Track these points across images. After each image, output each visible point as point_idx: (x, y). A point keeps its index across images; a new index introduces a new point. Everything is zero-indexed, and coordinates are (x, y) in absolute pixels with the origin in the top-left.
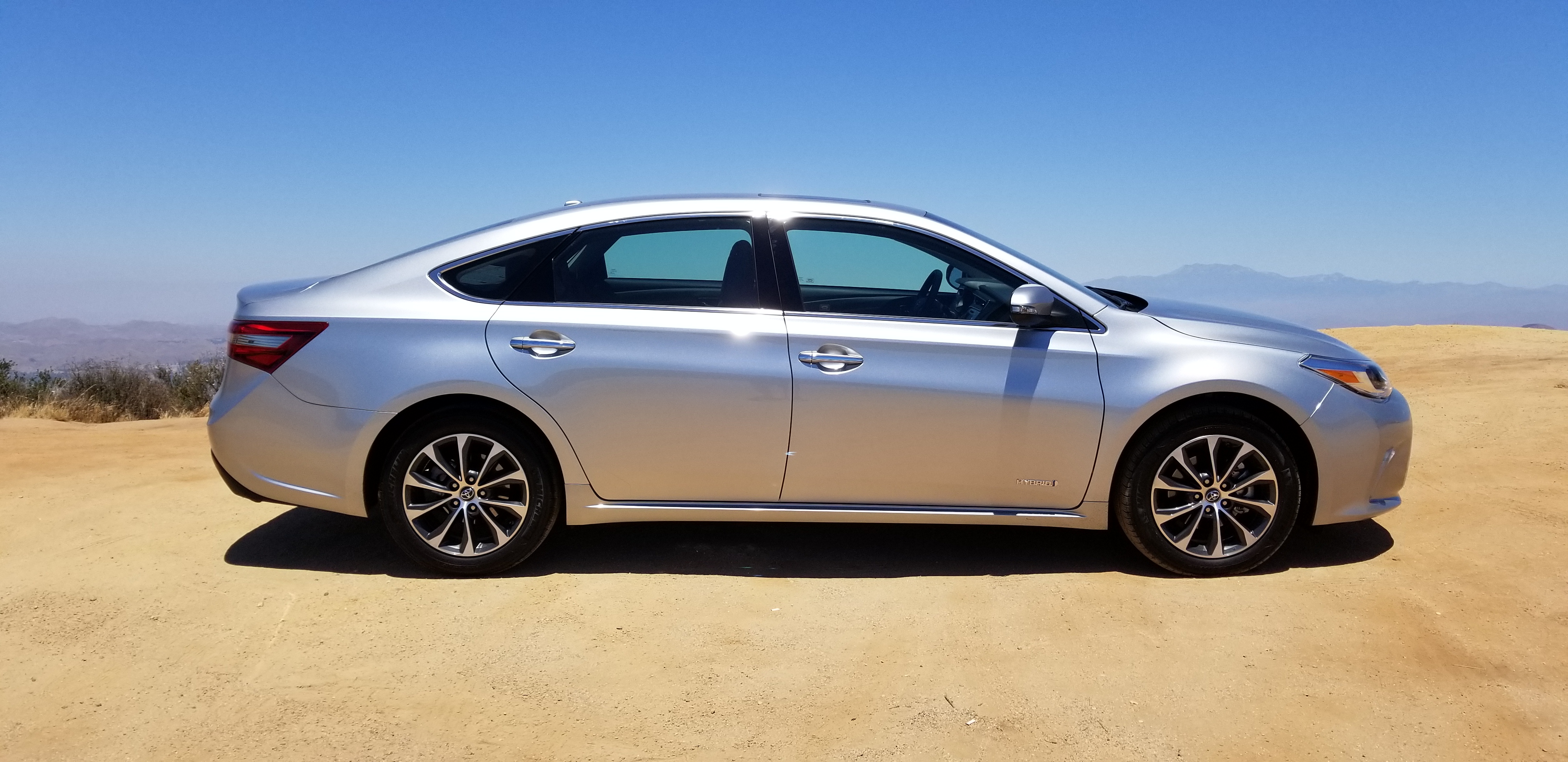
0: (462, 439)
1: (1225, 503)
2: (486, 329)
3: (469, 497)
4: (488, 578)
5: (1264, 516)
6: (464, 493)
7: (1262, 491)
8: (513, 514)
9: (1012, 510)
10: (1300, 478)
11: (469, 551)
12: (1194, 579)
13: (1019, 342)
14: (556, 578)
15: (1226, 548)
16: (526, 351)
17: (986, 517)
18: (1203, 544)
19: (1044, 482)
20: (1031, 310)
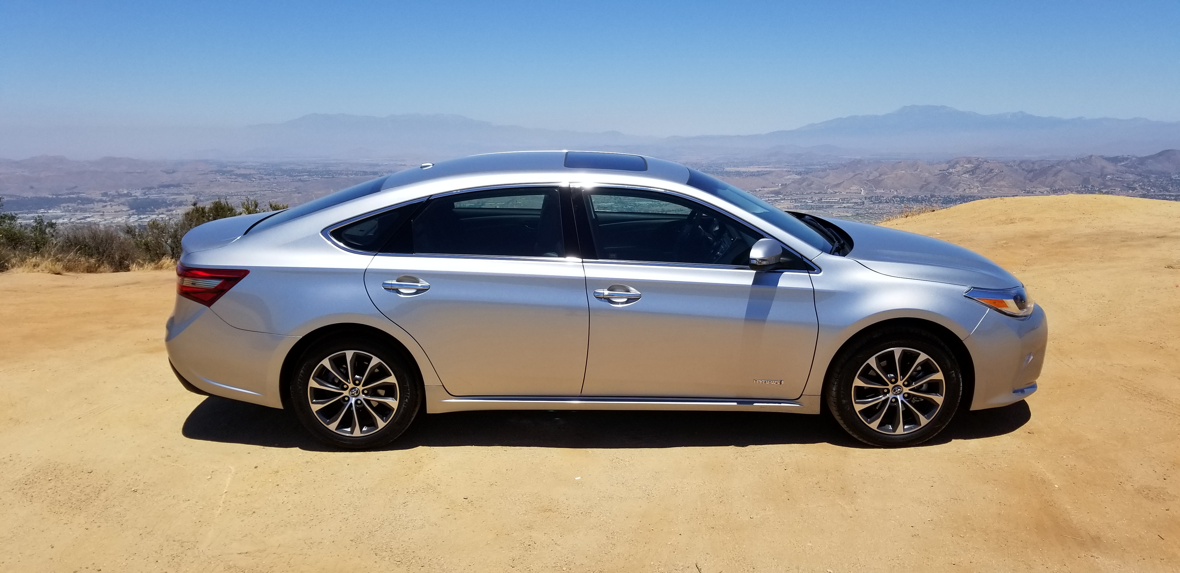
0: (349, 354)
1: (906, 395)
2: (365, 274)
3: (356, 394)
4: (371, 451)
5: (934, 405)
6: (352, 392)
7: (934, 387)
8: (389, 406)
9: (751, 400)
10: (962, 377)
11: (357, 433)
12: (882, 449)
13: (756, 282)
14: (421, 451)
15: (906, 427)
16: (393, 291)
17: (732, 405)
18: (889, 424)
19: (773, 381)
20: (764, 263)
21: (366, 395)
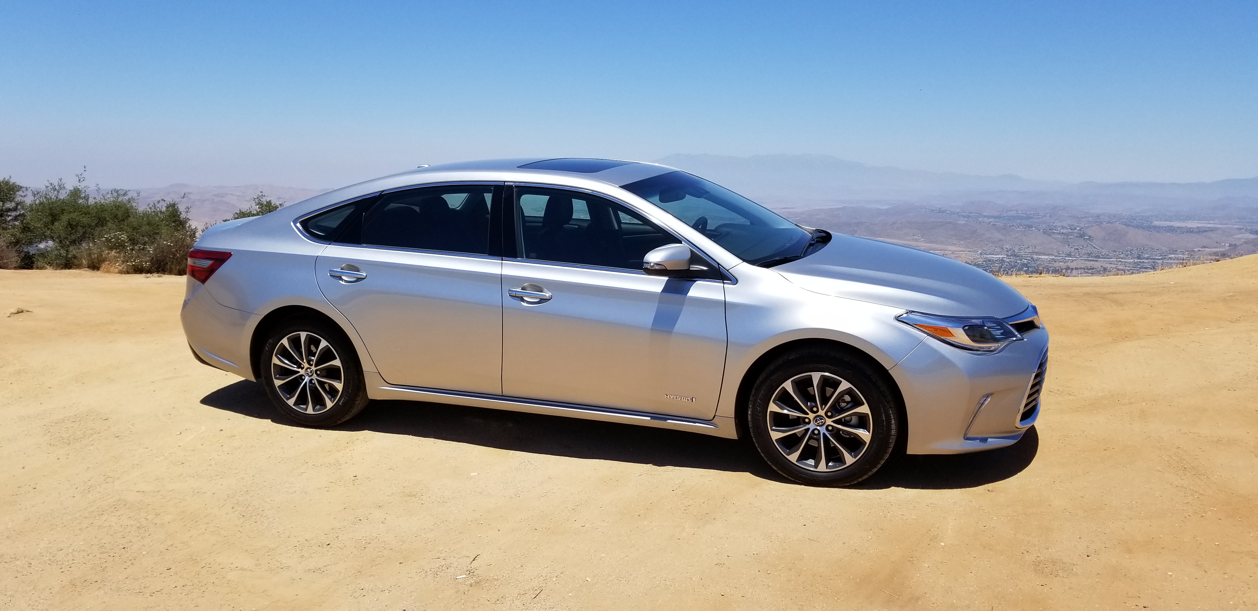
0: (303, 335)
1: (829, 428)
2: (317, 261)
3: (310, 374)
4: (319, 429)
5: (862, 442)
6: (306, 371)
7: (859, 421)
9: (663, 417)
11: (310, 411)
13: (667, 289)
15: (829, 464)
16: (336, 278)
17: (646, 420)
18: (810, 458)
19: (685, 398)
21: (318, 375)
